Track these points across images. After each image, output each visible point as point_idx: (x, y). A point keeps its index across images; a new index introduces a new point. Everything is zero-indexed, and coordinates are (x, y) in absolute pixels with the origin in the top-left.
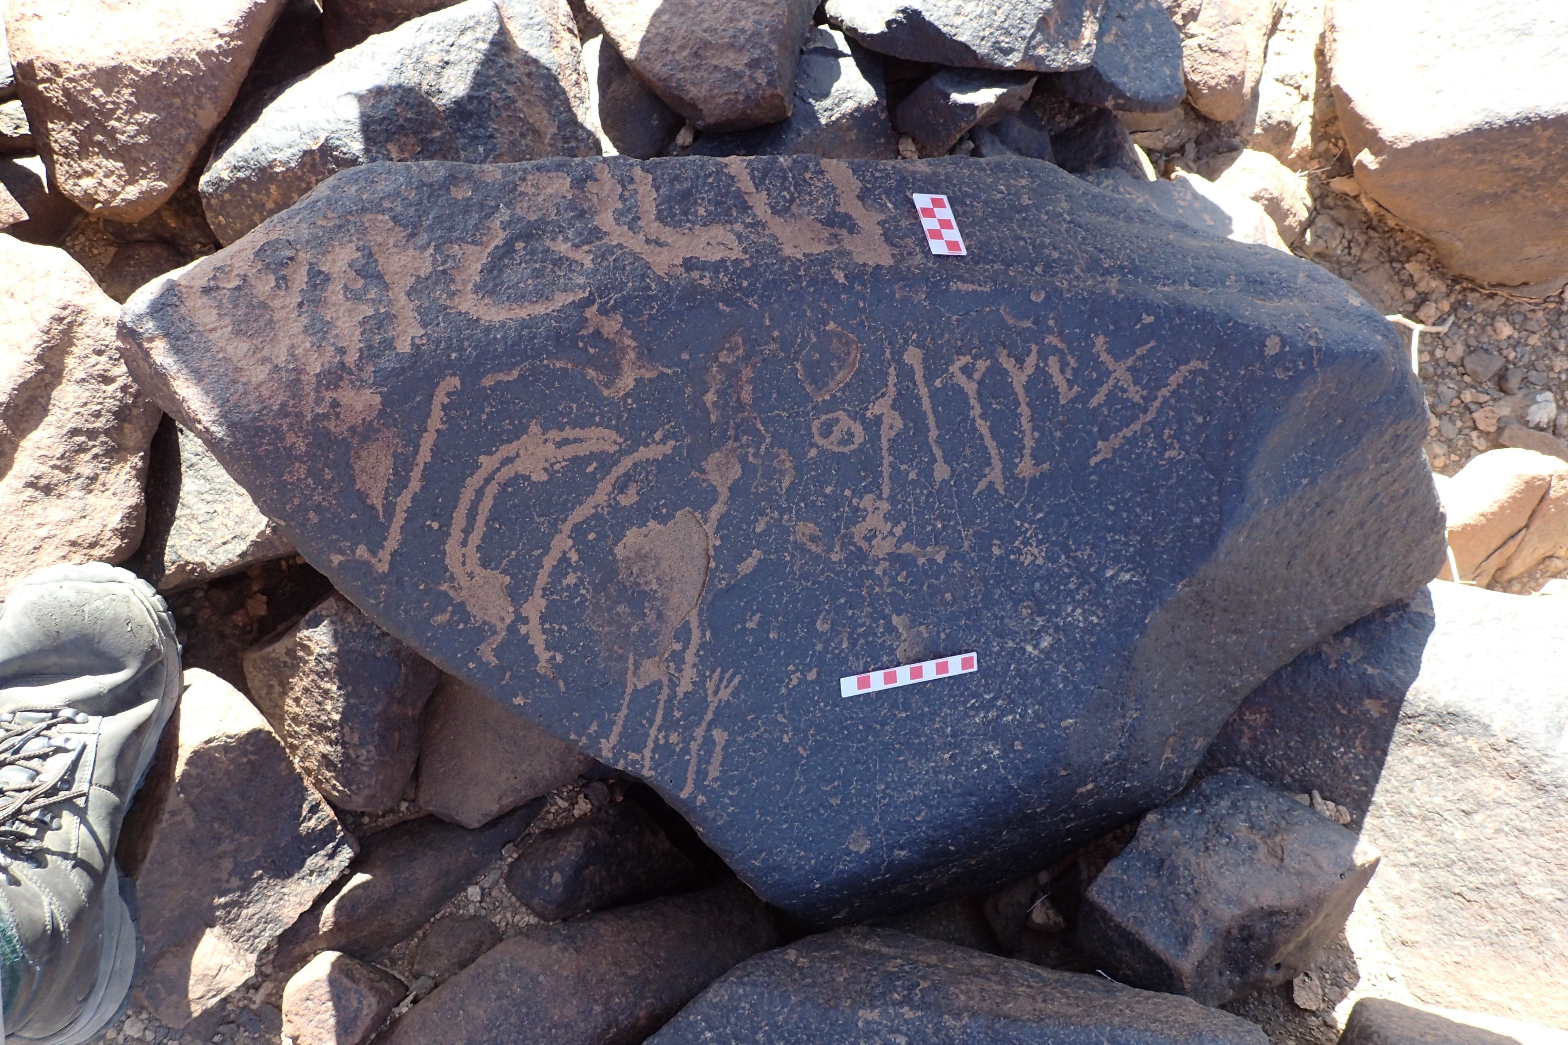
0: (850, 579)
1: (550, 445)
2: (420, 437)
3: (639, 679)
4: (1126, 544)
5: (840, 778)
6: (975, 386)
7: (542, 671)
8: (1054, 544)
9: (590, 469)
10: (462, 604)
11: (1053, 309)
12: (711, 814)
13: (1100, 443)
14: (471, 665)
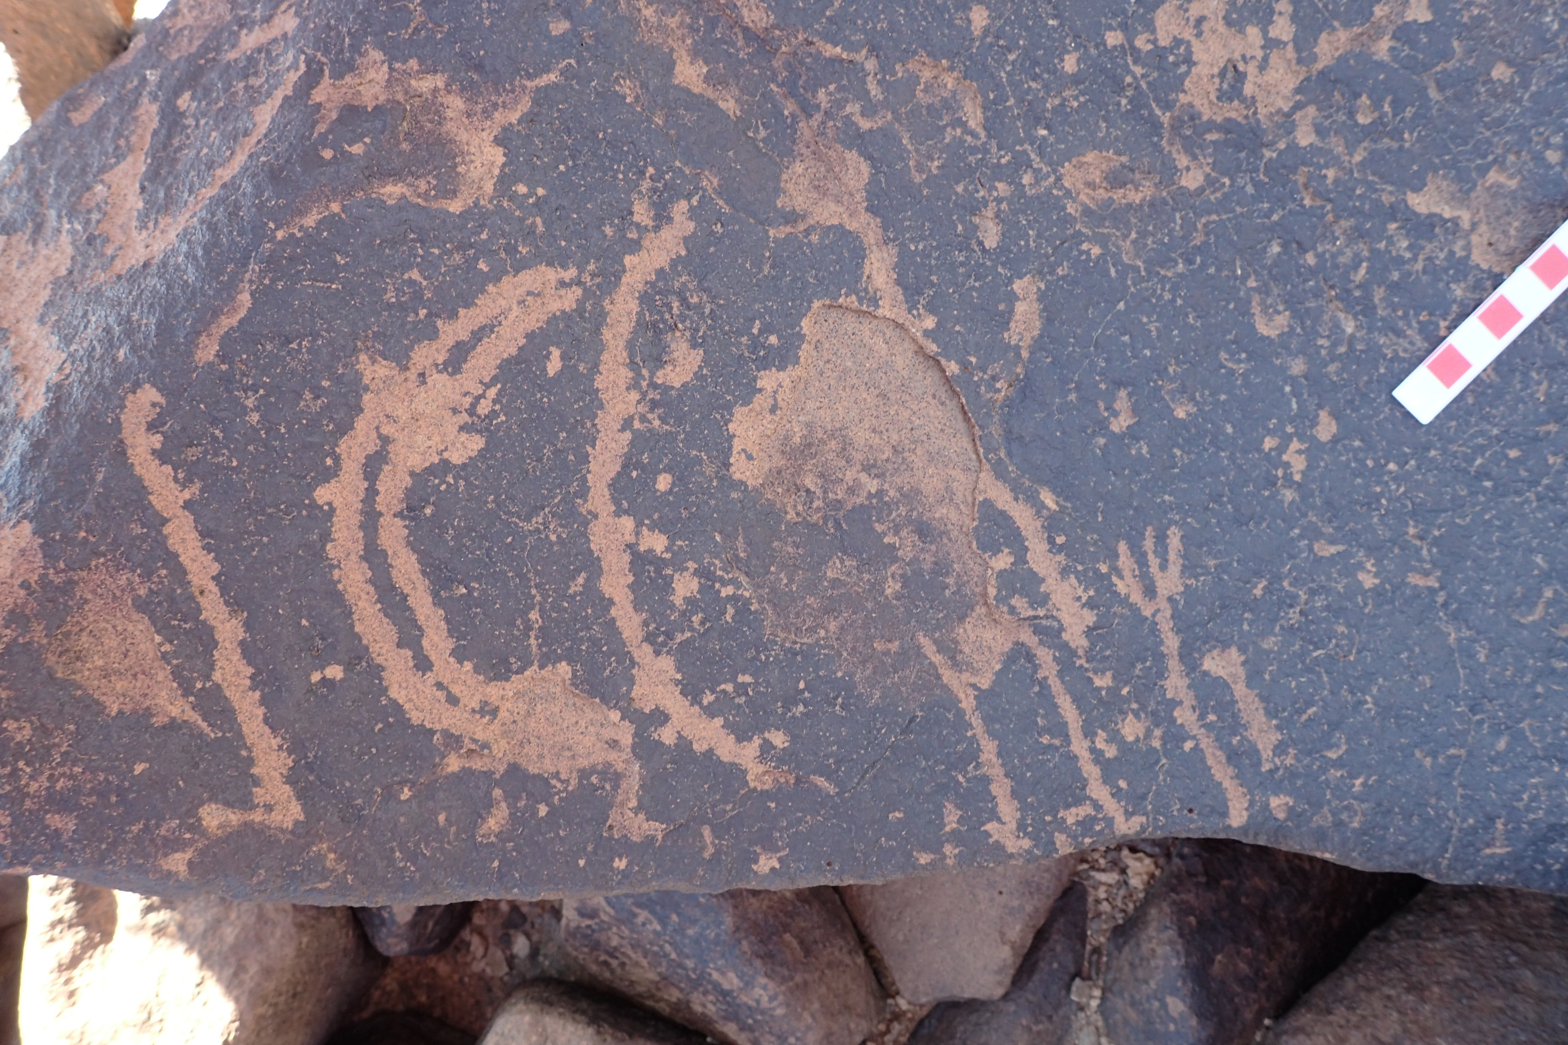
0: (1257, 198)
1: (438, 379)
2: (161, 542)
3: (975, 672)
5: (1546, 577)
7: (768, 784)
9: (554, 366)
10: (514, 769)
12: (1323, 819)
14: (620, 864)
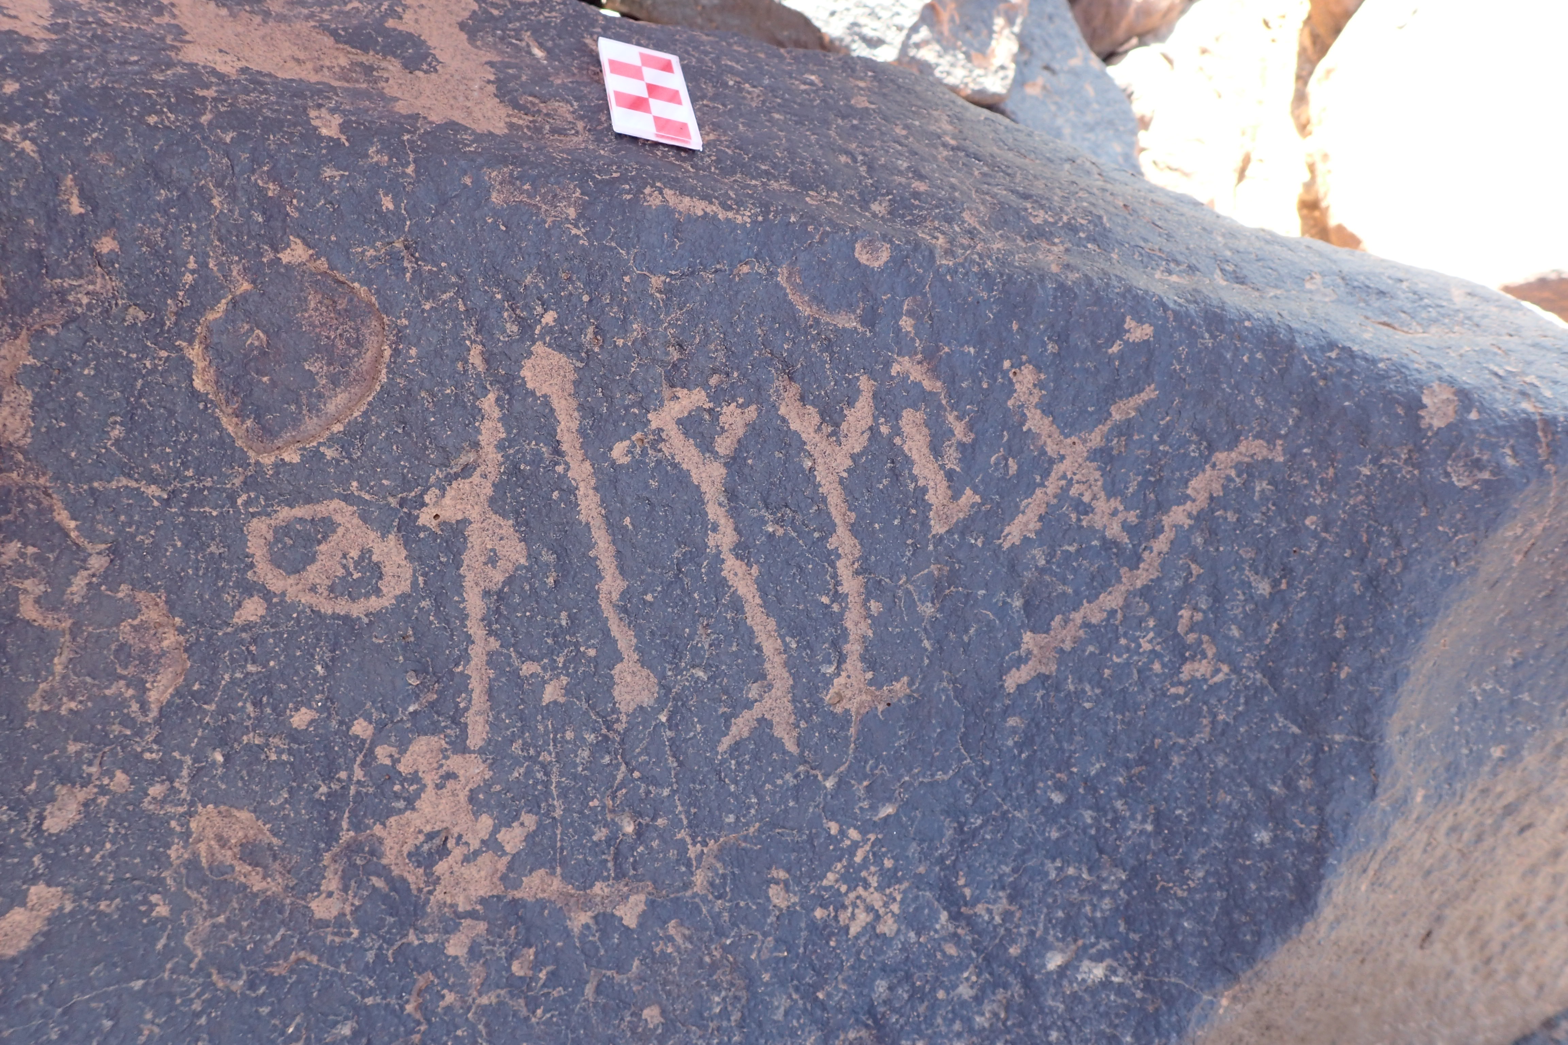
4: (1094, 889)
6: (718, 471)
8: (919, 881)
11: (913, 289)
13: (1028, 637)
